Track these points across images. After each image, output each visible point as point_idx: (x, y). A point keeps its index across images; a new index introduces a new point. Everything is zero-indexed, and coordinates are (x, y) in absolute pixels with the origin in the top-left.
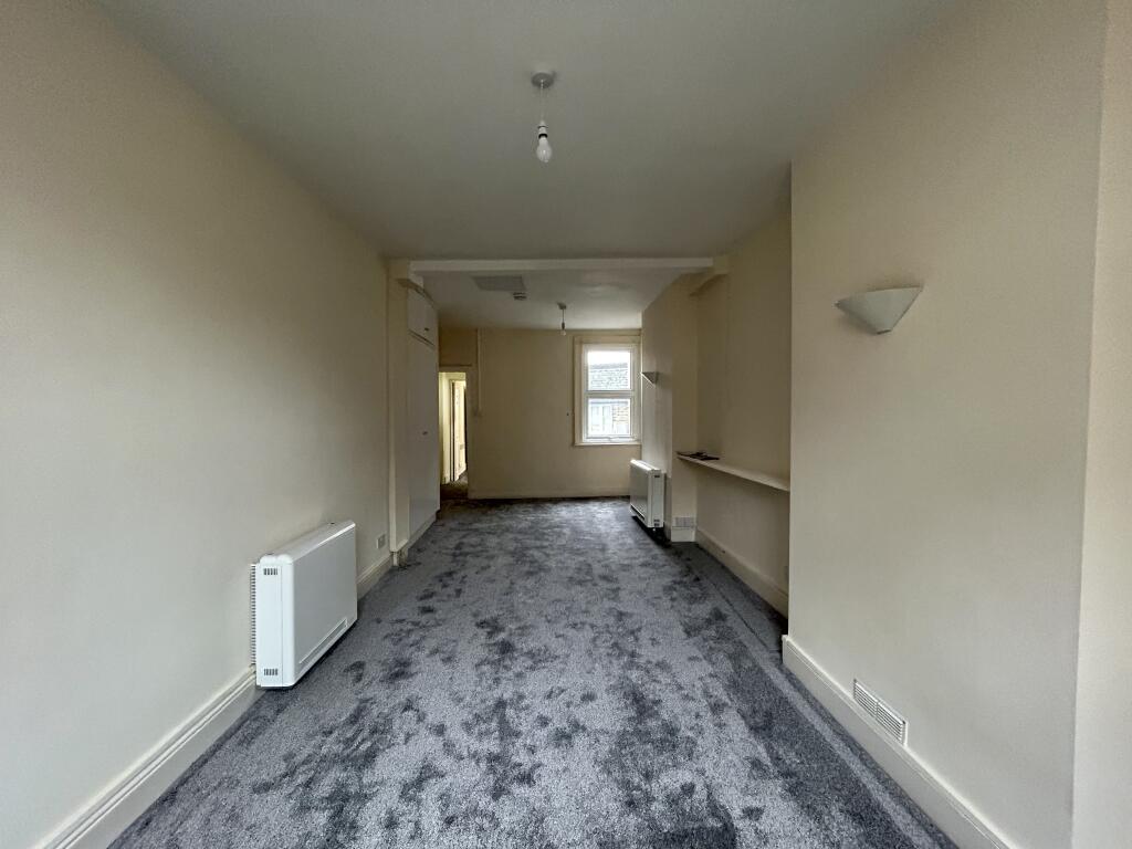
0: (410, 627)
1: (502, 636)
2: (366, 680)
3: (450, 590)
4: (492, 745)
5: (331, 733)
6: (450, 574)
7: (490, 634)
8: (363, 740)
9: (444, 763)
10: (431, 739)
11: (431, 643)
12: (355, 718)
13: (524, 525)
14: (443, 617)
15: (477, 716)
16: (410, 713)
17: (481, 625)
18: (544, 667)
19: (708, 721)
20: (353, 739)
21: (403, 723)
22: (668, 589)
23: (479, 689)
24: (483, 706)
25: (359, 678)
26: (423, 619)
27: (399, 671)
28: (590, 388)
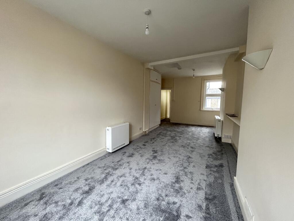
0: (139, 147)
1: (156, 154)
2: (125, 155)
3: (152, 142)
4: (138, 175)
5: (113, 163)
6: (154, 139)
7: (154, 153)
8: (117, 166)
9: (127, 175)
10: (128, 170)
11: (141, 152)
12: (118, 162)
14: (146, 147)
15: (139, 169)
16: (128, 164)
17: (153, 151)
18: (160, 164)
20: (116, 165)
21: (125, 165)
23: (143, 164)
24: (142, 167)
25: (124, 155)
26: (142, 147)
27: (131, 155)
28: (207, 93)
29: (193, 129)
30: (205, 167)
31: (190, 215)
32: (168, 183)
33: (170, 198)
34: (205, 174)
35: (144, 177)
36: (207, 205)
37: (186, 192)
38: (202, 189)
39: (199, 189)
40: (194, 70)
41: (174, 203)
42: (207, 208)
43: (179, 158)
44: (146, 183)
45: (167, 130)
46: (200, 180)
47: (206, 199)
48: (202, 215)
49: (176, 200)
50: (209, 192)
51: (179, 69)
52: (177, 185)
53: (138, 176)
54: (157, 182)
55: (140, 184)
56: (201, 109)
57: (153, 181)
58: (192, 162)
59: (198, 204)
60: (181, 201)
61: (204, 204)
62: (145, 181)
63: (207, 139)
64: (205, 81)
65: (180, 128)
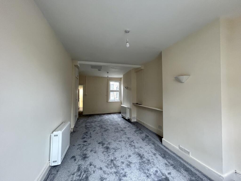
0: (82, 146)
1: (105, 146)
2: (77, 160)
3: (89, 136)
4: (114, 170)
5: (74, 174)
6: (87, 132)
7: (102, 145)
8: (83, 174)
9: (105, 176)
10: (100, 171)
11: (89, 149)
12: (79, 170)
13: (99, 120)
14: (89, 143)
15: (108, 164)
16: (92, 166)
17: (99, 143)
18: (118, 151)
19: (154, 157)
20: (81, 175)
21: (91, 169)
22: (135, 132)
23: (105, 158)
24: (108, 162)
25: (75, 160)
26: (85, 143)
27: (85, 157)
28: (111, 90)
29: (106, 117)
30: (142, 141)
31: (169, 172)
32: (138, 161)
33: (152, 170)
34: (147, 144)
35: (120, 168)
36: (167, 160)
37: (152, 160)
38: (156, 154)
39: (155, 154)
40: (108, 73)
41: (157, 171)
42: (169, 163)
43: (124, 141)
44: (127, 171)
45: (88, 122)
46: (149, 149)
47: (163, 157)
48: (171, 168)
49: (155, 169)
50: (159, 153)
51: (99, 70)
52: (144, 159)
53: (116, 171)
54: (132, 165)
55: (125, 176)
56: (108, 101)
57: (129, 166)
58: (133, 140)
59: (164, 163)
60: (157, 168)
61: (166, 161)
62: (125, 170)
63: (123, 122)
64: (110, 81)
65: (97, 118)
